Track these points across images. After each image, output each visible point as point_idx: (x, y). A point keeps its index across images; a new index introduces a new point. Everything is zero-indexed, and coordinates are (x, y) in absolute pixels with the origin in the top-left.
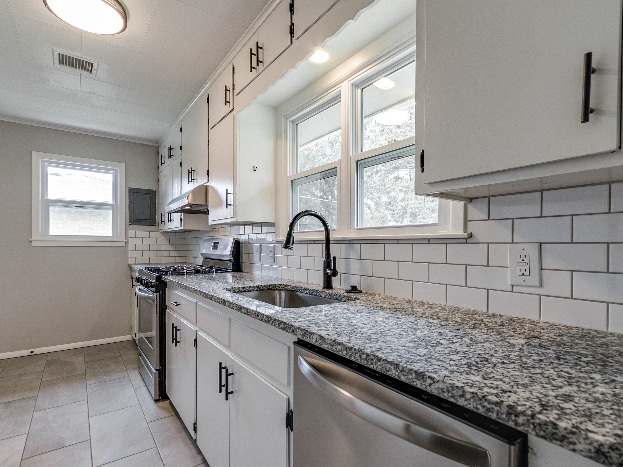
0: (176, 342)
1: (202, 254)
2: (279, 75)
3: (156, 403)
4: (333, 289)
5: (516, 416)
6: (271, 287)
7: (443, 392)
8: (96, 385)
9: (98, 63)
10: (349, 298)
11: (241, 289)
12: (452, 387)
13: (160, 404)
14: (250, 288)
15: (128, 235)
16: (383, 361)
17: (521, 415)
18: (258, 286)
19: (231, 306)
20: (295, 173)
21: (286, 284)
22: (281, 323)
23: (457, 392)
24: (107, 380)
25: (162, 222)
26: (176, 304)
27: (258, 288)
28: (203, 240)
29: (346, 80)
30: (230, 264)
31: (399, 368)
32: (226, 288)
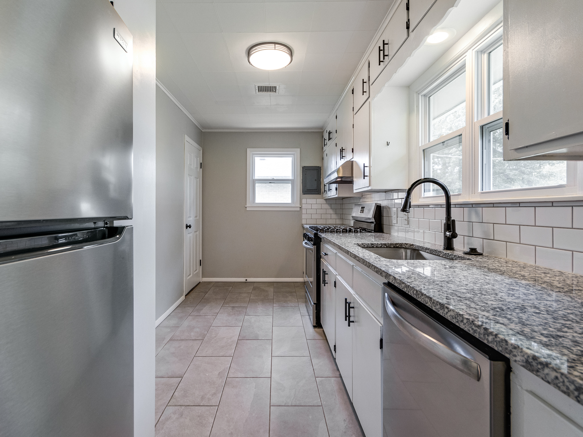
0: (325, 283)
1: (353, 217)
2: (401, 64)
3: (314, 328)
4: (454, 250)
5: (488, 336)
6: (397, 246)
7: (453, 318)
8: (279, 307)
9: (279, 86)
10: (463, 259)
11: (370, 245)
12: (457, 314)
13: (317, 329)
14: (378, 245)
15: (302, 202)
16: (424, 295)
17: (490, 335)
18: (386, 244)
19: (351, 255)
20: (427, 142)
21: (411, 244)
22: (375, 267)
23: (460, 318)
24: (285, 306)
25: (325, 191)
26: (324, 254)
27: (385, 245)
28: (354, 204)
29: (470, 49)
30: (373, 225)
31: (432, 301)
32: (357, 244)
